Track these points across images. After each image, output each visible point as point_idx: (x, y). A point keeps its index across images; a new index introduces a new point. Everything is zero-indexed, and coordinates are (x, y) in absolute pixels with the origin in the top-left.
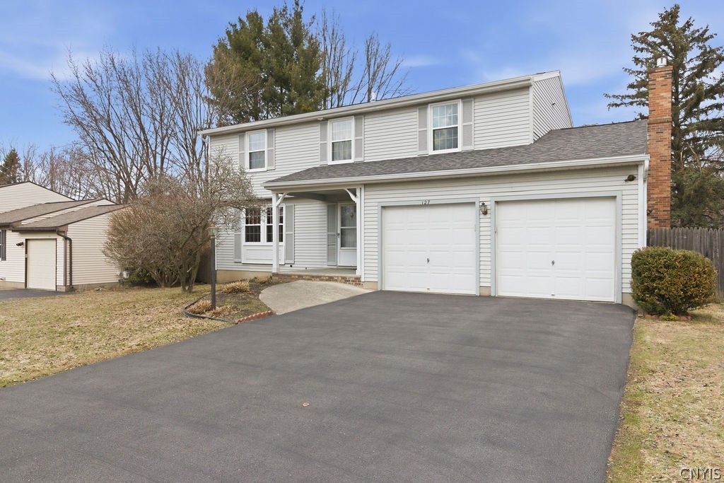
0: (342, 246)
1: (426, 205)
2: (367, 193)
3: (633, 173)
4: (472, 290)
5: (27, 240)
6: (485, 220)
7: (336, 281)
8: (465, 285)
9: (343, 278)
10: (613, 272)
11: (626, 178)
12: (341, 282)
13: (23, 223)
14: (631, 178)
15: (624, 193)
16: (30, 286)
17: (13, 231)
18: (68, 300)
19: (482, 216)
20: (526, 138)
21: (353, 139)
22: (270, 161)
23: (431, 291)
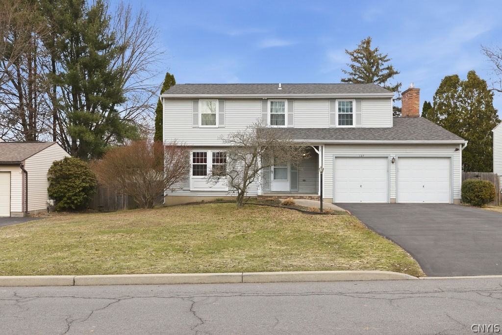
0: (274, 179)
1: (362, 157)
2: (326, 149)
3: (458, 147)
4: (384, 201)
6: (393, 166)
7: (305, 198)
9: (310, 197)
10: (448, 190)
11: (455, 149)
12: (308, 199)
14: (457, 150)
15: (454, 156)
18: (25, 225)
19: (392, 164)
20: (389, 123)
21: (286, 113)
22: (221, 122)
23: (363, 202)
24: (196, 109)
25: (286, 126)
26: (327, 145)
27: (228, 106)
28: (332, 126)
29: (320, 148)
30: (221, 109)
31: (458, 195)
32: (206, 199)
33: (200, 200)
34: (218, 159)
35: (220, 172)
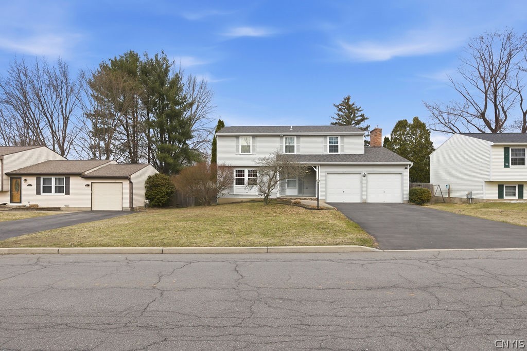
0: (288, 187)
1: (344, 173)
2: (321, 168)
4: (359, 201)
5: (92, 183)
6: (364, 179)
7: (307, 200)
8: (357, 199)
9: (310, 199)
10: (400, 194)
13: (86, 173)
14: (406, 168)
15: (405, 172)
16: (94, 209)
17: (82, 178)
18: (131, 216)
19: (363, 177)
20: (362, 152)
21: (295, 145)
22: (254, 150)
23: (345, 202)
24: (238, 143)
25: (295, 153)
26: (322, 165)
27: (258, 140)
28: (325, 153)
29: (317, 167)
30: (254, 143)
31: (407, 197)
32: (244, 200)
33: (240, 200)
34: (251, 175)
35: (253, 182)
